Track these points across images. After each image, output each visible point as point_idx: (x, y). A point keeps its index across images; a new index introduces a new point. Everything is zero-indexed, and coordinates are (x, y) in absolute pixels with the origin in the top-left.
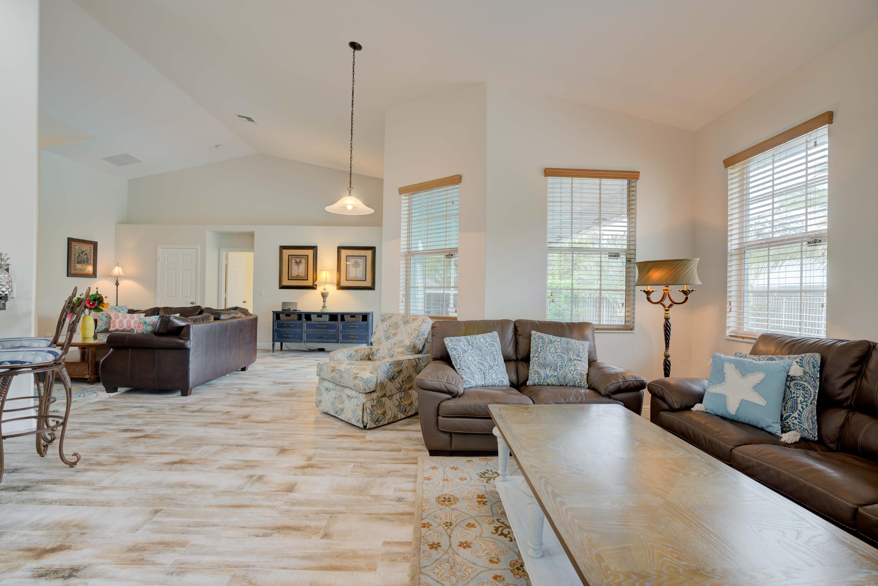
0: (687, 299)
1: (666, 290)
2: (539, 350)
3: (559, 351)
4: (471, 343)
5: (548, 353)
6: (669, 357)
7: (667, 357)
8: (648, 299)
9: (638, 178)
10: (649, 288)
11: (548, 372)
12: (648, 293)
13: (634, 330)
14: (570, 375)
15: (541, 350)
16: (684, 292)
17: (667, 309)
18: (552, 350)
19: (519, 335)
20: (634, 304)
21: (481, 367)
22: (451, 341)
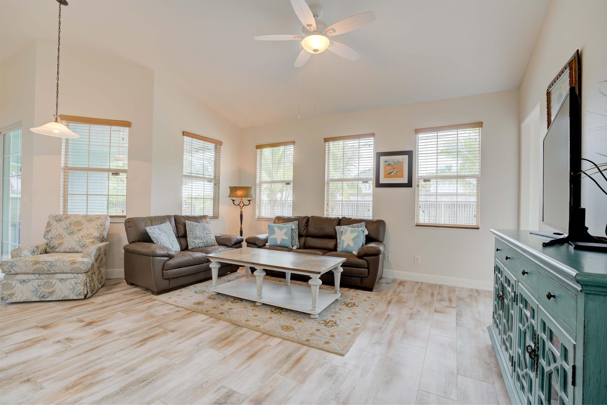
0: (250, 203)
1: (242, 199)
2: (192, 230)
3: (201, 230)
4: (160, 229)
5: (196, 231)
6: (242, 228)
7: (241, 228)
8: (234, 203)
9: (222, 145)
10: (234, 199)
11: (199, 241)
12: (233, 201)
13: (219, 218)
14: (209, 241)
15: (193, 230)
16: (249, 201)
17: (241, 208)
18: (198, 230)
19: (178, 223)
20: (219, 206)
21: (170, 242)
22: (150, 229)
